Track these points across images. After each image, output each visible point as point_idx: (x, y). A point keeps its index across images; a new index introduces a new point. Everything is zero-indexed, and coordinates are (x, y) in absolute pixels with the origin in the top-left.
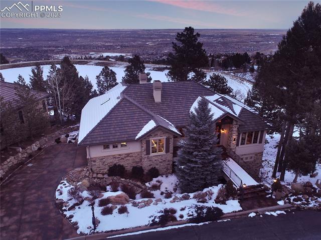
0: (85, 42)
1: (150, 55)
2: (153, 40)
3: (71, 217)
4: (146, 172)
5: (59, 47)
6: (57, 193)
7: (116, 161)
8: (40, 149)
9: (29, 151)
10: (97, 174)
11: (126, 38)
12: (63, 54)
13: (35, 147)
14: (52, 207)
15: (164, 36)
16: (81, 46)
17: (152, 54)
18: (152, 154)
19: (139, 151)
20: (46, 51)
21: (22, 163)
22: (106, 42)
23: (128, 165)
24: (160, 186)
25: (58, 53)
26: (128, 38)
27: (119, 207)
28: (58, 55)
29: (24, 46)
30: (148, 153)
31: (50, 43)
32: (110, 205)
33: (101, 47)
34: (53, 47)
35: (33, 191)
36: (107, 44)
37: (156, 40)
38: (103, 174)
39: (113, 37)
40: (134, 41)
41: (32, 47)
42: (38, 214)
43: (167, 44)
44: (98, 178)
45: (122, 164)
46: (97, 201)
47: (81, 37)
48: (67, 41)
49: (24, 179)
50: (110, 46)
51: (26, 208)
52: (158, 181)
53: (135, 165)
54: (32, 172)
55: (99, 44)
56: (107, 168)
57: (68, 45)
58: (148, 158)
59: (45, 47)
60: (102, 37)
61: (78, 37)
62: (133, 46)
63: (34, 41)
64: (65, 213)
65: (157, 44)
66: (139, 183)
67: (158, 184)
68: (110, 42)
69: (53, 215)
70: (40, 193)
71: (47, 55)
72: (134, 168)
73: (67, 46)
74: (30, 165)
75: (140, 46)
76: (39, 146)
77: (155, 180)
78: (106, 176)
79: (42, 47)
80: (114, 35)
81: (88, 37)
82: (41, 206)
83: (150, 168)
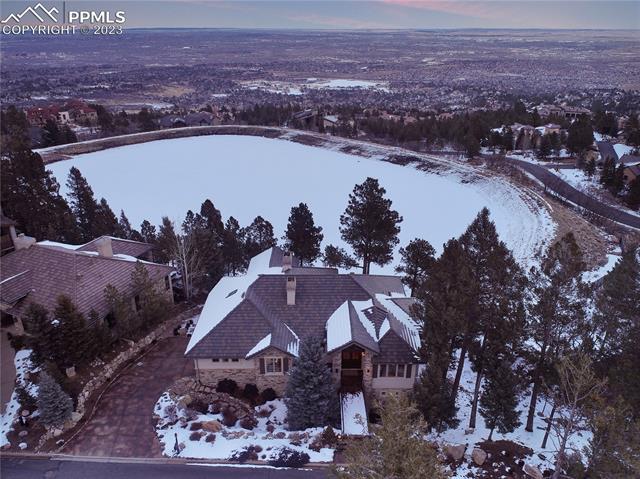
0: (300, 56)
1: (425, 85)
2: (439, 53)
3: (162, 436)
4: (260, 392)
5: (251, 65)
6: (156, 407)
7: (226, 376)
8: (154, 342)
9: (142, 345)
10: (205, 387)
11: (381, 47)
12: (258, 78)
13: (148, 340)
14: (147, 423)
15: (462, 45)
16: (292, 64)
17: (431, 85)
18: (267, 374)
19: (253, 367)
20: (228, 74)
21: (132, 361)
22: (341, 56)
23: (241, 381)
24: (270, 412)
25: (249, 78)
26: (384, 47)
27: (208, 434)
28: (248, 82)
29: (192, 62)
30: (263, 372)
31: (236, 56)
32: (200, 431)
33: (329, 67)
34: (242, 65)
35: (135, 400)
36: (342, 61)
37: (444, 53)
38: (212, 388)
39: (355, 46)
40: (398, 55)
41: (204, 65)
42: (134, 427)
43: (465, 62)
44: (205, 393)
45: (233, 379)
46: (190, 423)
47: (294, 45)
48: (268, 53)
49: (130, 383)
50: (348, 64)
51: (126, 419)
52: (271, 406)
53: (248, 382)
54: (141, 375)
55: (328, 59)
56: (217, 381)
57: (269, 62)
58: (263, 377)
59: (227, 65)
60: (335, 45)
61: (289, 46)
62: (393, 67)
63: (210, 53)
64: (158, 431)
65: (446, 63)
66: (248, 406)
67: (270, 409)
68: (349, 57)
69: (146, 431)
70: (140, 403)
71: (230, 82)
72: (248, 386)
73: (267, 65)
74: (140, 364)
75: (407, 67)
76: (153, 337)
77: (268, 403)
78: (214, 391)
79: (221, 64)
80: (357, 41)
81: (307, 45)
82: (138, 420)
83: (266, 388)
